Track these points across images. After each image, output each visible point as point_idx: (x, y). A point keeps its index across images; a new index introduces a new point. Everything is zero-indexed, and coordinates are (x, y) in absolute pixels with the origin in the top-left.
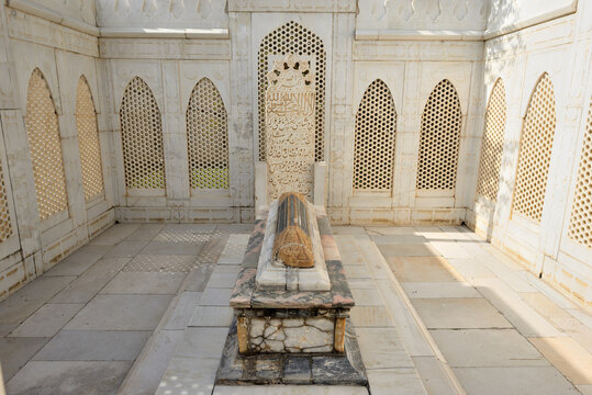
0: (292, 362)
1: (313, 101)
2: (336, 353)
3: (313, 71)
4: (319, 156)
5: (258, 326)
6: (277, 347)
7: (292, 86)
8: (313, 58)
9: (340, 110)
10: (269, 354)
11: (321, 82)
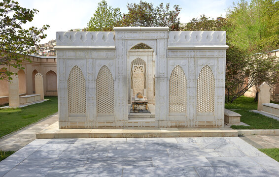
0: (140, 111)
1: (143, 75)
2: (146, 110)
3: (143, 69)
4: (145, 88)
5: (135, 106)
6: (138, 109)
7: (139, 72)
8: (143, 66)
9: (150, 77)
10: (137, 110)
11: (145, 70)
